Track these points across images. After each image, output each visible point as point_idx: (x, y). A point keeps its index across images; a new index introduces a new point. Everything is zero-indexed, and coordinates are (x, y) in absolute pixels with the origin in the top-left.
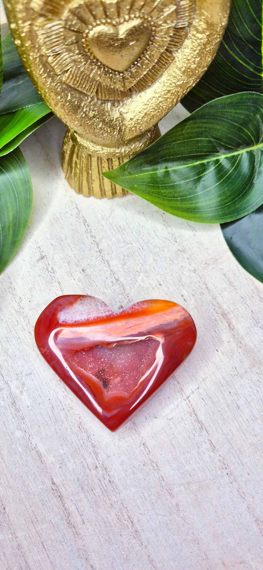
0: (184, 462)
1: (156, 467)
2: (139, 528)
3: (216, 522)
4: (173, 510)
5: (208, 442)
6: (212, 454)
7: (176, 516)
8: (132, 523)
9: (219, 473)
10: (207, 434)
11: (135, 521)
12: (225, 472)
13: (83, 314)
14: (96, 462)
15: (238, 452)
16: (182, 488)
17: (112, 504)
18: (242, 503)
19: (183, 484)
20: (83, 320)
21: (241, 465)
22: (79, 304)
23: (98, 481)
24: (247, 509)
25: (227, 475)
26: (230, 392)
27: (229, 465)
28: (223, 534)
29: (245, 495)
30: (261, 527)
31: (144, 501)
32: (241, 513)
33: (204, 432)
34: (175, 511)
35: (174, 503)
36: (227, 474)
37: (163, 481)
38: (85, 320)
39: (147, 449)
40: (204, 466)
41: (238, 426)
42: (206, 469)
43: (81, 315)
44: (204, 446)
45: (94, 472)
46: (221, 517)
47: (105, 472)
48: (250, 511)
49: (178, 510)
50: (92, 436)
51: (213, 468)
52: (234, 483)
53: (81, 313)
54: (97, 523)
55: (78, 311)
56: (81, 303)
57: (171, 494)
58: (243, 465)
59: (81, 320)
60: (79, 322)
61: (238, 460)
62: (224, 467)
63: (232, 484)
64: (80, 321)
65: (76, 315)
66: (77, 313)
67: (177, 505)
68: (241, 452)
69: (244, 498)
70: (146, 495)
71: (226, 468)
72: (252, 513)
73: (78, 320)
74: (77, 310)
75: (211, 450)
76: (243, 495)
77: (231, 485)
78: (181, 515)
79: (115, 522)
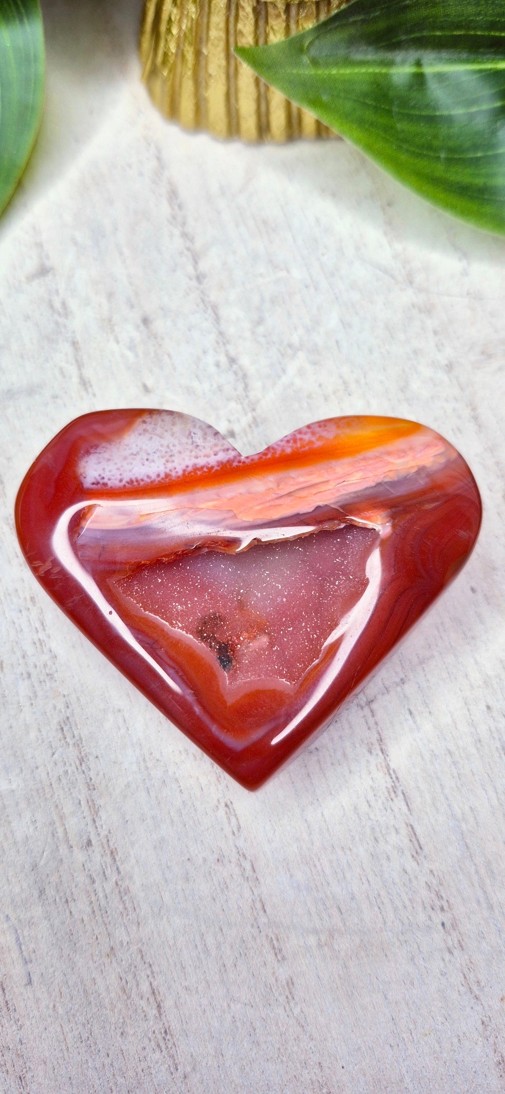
0: (328, 871)
1: (249, 872)
2: (175, 1025)
3: (387, 1047)
4: (277, 994)
5: (404, 831)
6: (411, 865)
7: (280, 1011)
8: (159, 1006)
9: (421, 917)
10: (405, 808)
11: (168, 1004)
12: (438, 917)
13: (153, 461)
14: (91, 828)
15: (482, 871)
16: (312, 940)
17: (112, 949)
18: (468, 1009)
19: (316, 932)
20: (154, 477)
21: (484, 905)
22: (140, 434)
23: (87, 881)
24: (481, 1028)
25: (440, 927)
26: (488, 708)
27: (452, 901)
28: (402, 1081)
29: (482, 989)
31: (202, 956)
32: (461, 1034)
33: (399, 803)
34: (282, 999)
36: (443, 924)
37: (261, 913)
38: (158, 475)
39: (233, 820)
40: (383, 893)
41: (495, 802)
42: (386, 901)
43: (146, 463)
44: (393, 838)
45: (80, 856)
46: (404, 1036)
47: (109, 860)
48: (488, 1033)
50: (91, 758)
51: (407, 903)
52: (456, 952)
53: (145, 457)
54: (64, 989)
55: (138, 453)
56: (145, 431)
57: (277, 952)
58: (491, 907)
59: (148, 477)
60: (142, 483)
61: (480, 893)
62: (438, 903)
63: (450, 952)
64: (145, 479)
65: (131, 464)
66: (134, 459)
67: (291, 983)
68: (492, 872)
69: (477, 998)
70: (210, 940)
71: (442, 909)
72: (491, 1040)
73: (139, 478)
74: (134, 451)
75: (408, 854)
77: (447, 956)
78: (297, 1011)
79: (113, 995)
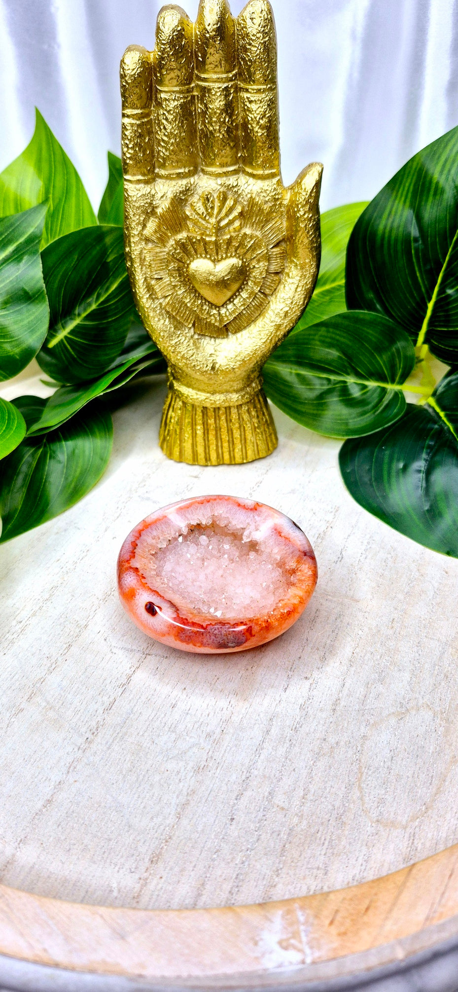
30: (44, 810)
35: (22, 706)
49: (16, 714)
76: (72, 768)
